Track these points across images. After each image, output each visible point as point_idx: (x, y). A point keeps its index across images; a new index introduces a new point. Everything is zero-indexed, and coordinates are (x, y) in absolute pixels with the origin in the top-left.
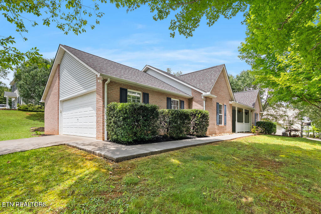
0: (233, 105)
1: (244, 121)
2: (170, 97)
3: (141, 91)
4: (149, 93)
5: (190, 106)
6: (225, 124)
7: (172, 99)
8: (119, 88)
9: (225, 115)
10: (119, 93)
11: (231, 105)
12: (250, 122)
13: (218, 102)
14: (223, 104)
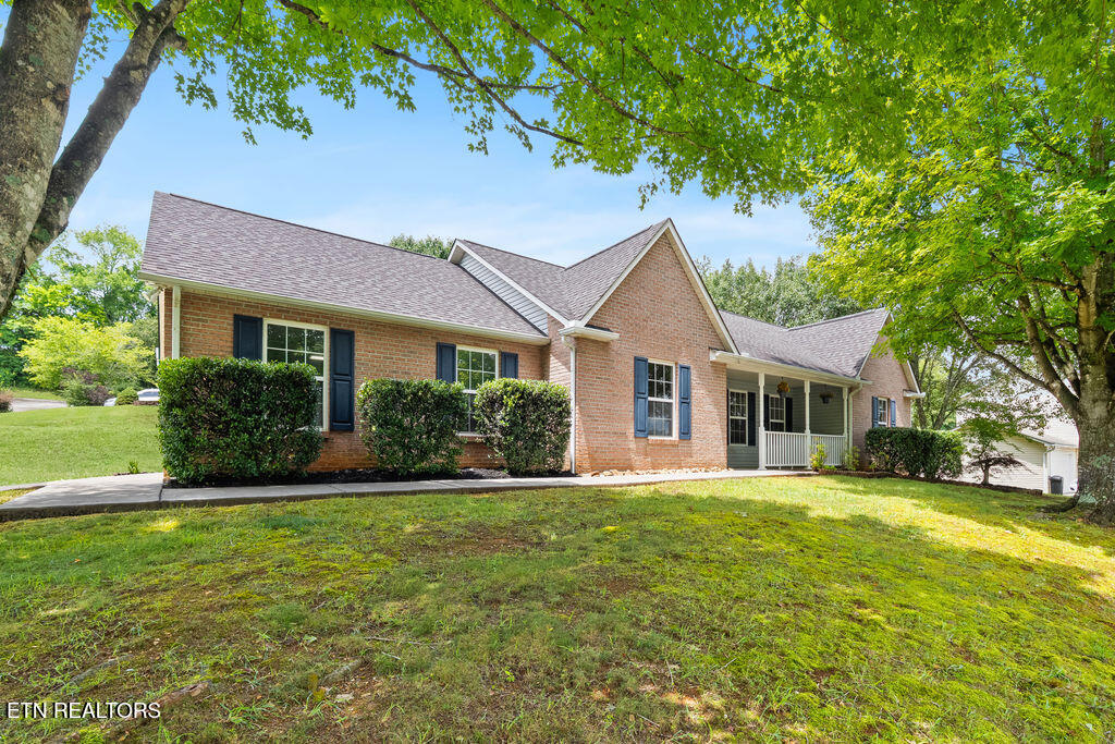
0: (728, 367)
1: (808, 427)
2: (450, 341)
3: (325, 324)
4: (355, 329)
5: (543, 373)
6: (686, 433)
7: (459, 348)
8: (231, 317)
9: (685, 400)
10: (231, 333)
11: (717, 367)
12: (846, 430)
13: (642, 353)
14: (676, 364)
